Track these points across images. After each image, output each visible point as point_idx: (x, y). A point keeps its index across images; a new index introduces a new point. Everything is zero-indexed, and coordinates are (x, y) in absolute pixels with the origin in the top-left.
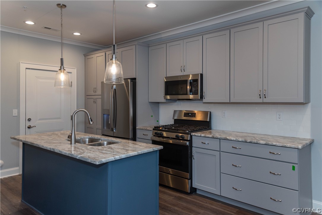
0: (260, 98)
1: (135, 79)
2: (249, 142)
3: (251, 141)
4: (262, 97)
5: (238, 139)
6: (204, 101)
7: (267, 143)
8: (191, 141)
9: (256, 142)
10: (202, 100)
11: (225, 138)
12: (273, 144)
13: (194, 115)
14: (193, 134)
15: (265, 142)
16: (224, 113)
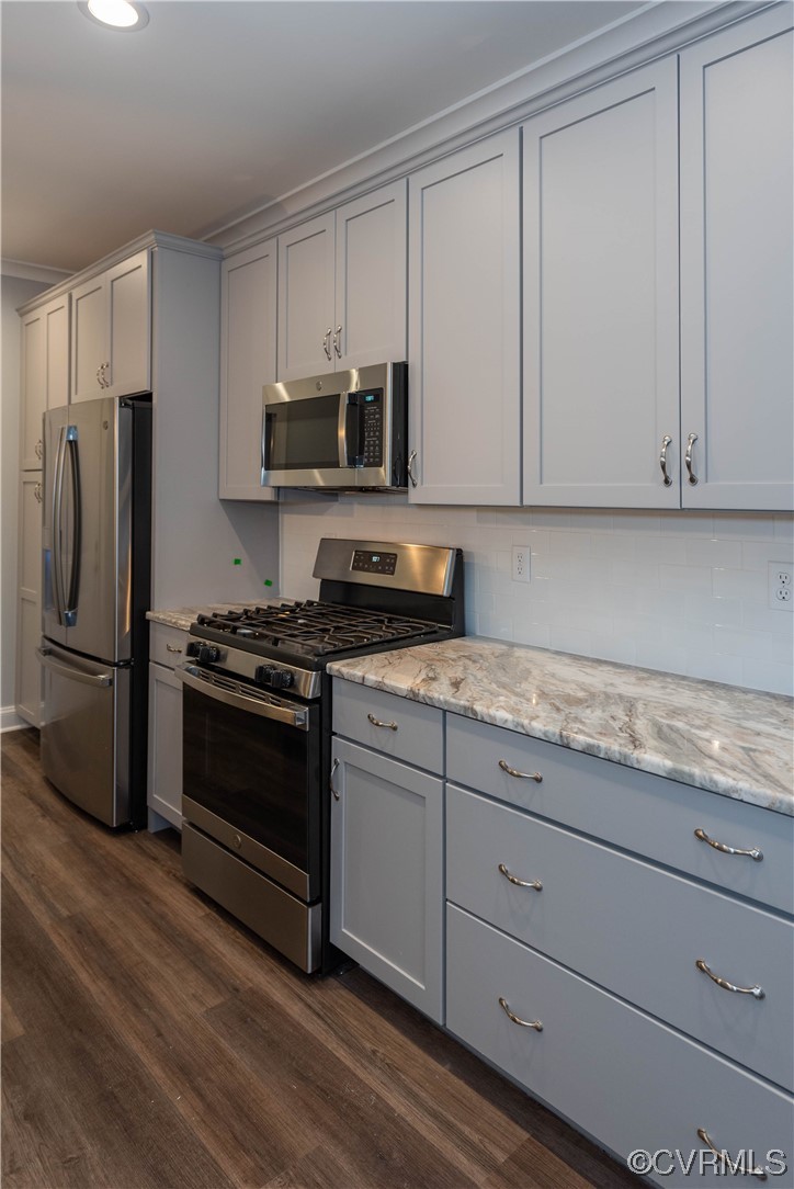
0: (667, 482)
1: (147, 397)
2: (580, 749)
3: (590, 746)
4: (674, 478)
5: (526, 722)
6: (415, 495)
7: (682, 773)
8: (322, 706)
9: (617, 757)
10: (406, 492)
11: (466, 708)
12: (716, 783)
13: (389, 564)
14: (335, 667)
15: (669, 764)
16: (520, 557)
